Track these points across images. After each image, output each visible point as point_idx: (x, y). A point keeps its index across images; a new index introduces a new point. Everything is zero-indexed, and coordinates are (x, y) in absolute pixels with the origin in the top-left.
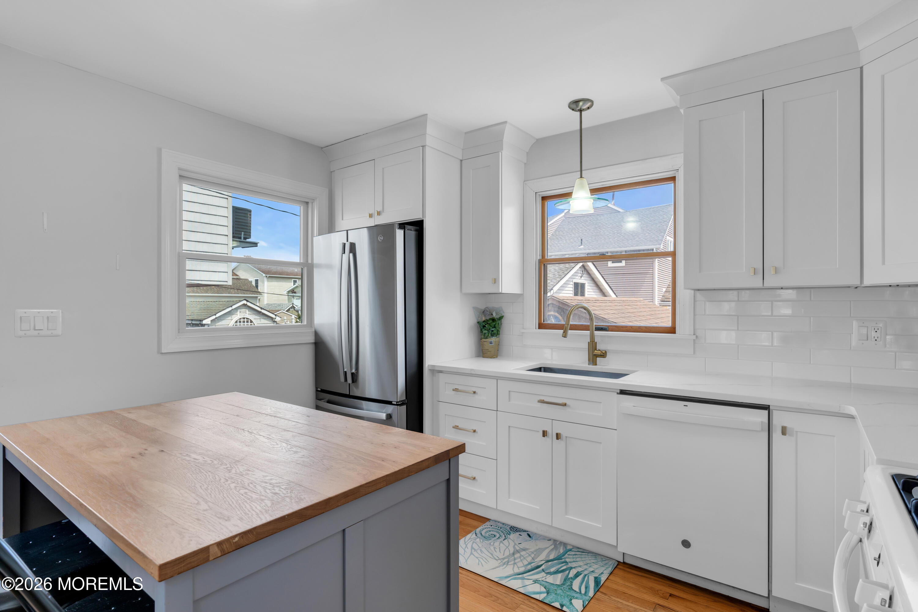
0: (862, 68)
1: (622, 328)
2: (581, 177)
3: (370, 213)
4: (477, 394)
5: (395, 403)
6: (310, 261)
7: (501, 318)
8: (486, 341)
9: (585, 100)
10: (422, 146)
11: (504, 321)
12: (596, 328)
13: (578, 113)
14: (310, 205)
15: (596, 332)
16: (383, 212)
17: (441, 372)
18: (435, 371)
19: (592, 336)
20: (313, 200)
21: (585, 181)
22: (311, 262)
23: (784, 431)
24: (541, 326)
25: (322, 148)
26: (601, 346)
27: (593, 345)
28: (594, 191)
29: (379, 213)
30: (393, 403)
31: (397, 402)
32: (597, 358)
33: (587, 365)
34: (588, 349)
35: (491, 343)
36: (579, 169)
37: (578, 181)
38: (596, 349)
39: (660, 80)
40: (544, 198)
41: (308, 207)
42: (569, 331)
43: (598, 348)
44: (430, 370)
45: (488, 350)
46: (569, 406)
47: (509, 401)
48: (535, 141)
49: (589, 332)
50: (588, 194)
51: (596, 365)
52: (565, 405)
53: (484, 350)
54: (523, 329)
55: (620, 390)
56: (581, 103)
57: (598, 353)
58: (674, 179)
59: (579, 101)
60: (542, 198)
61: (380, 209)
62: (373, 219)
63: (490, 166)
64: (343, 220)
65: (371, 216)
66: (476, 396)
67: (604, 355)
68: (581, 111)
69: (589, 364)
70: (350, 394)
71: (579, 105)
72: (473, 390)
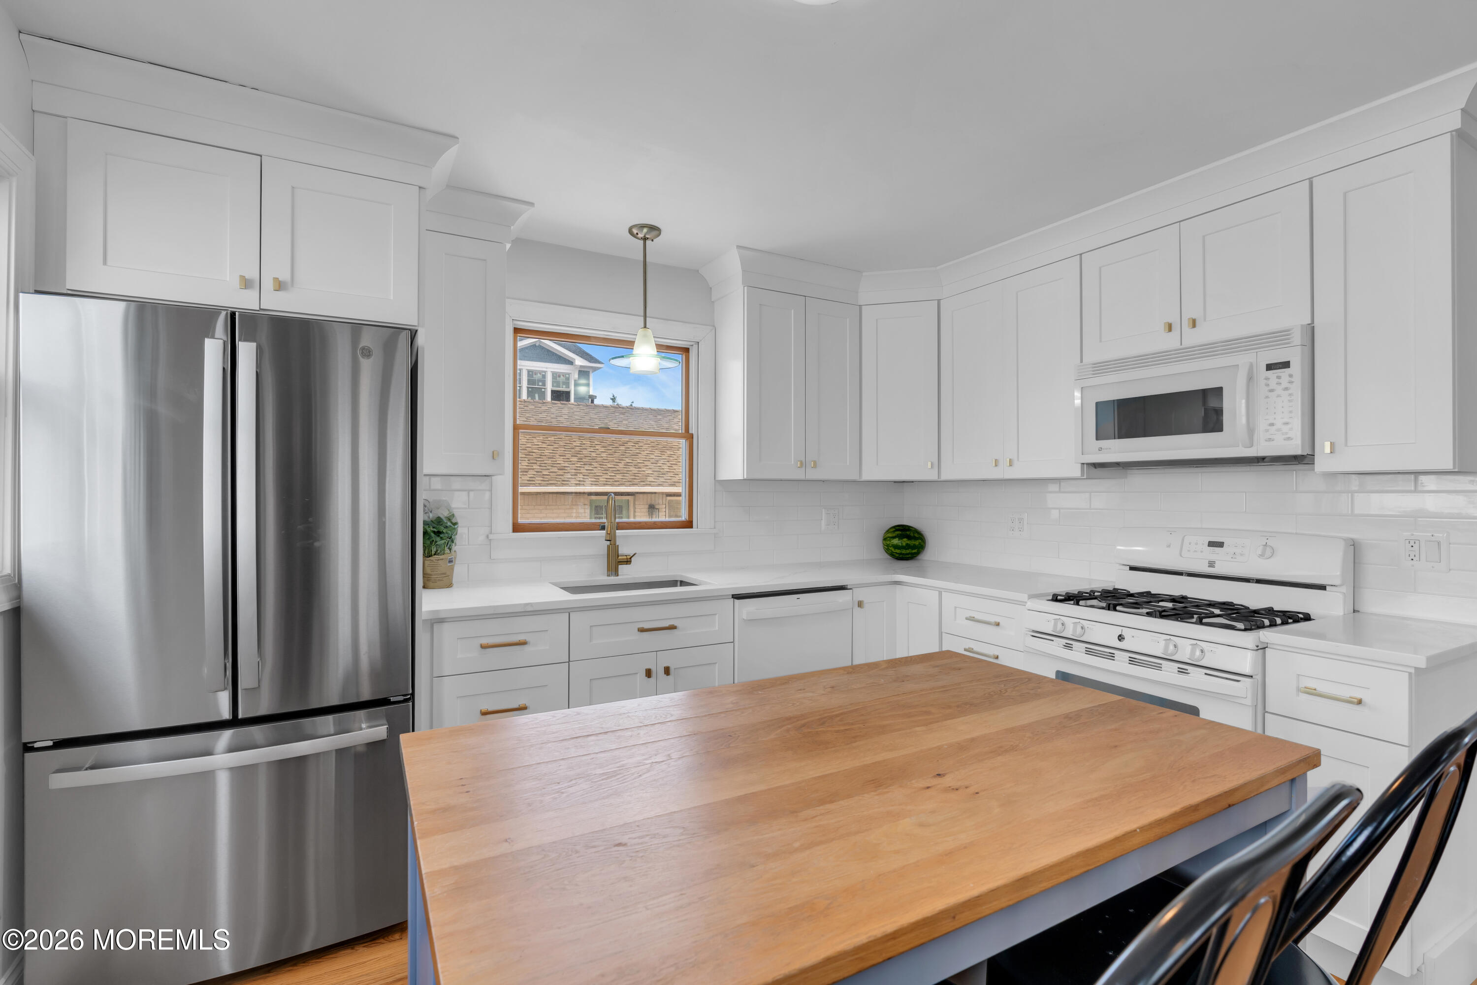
0: (860, 307)
1: (634, 525)
2: (645, 327)
3: (245, 277)
4: (530, 643)
5: (400, 698)
8: (442, 559)
9: (650, 227)
10: (420, 188)
13: (642, 242)
16: (292, 286)
19: (613, 538)
21: (649, 332)
23: (861, 604)
24: (517, 528)
25: (21, 33)
27: (612, 550)
28: (661, 347)
29: (280, 285)
30: (393, 699)
32: (619, 566)
33: (606, 579)
34: (606, 557)
35: (451, 561)
36: (642, 314)
37: (641, 332)
38: (618, 555)
39: (735, 246)
40: (516, 331)
45: (444, 574)
46: (678, 628)
50: (654, 351)
51: (617, 576)
52: (673, 627)
53: (435, 574)
54: (491, 533)
55: (732, 595)
56: (645, 230)
57: (621, 559)
58: (686, 350)
59: (642, 226)
60: (514, 328)
61: (285, 276)
62: (253, 294)
63: (485, 260)
64: (105, 262)
65: (246, 284)
66: (526, 647)
67: (628, 561)
68: (645, 239)
69: (608, 575)
70: (240, 716)
71: (642, 231)
72: (521, 638)
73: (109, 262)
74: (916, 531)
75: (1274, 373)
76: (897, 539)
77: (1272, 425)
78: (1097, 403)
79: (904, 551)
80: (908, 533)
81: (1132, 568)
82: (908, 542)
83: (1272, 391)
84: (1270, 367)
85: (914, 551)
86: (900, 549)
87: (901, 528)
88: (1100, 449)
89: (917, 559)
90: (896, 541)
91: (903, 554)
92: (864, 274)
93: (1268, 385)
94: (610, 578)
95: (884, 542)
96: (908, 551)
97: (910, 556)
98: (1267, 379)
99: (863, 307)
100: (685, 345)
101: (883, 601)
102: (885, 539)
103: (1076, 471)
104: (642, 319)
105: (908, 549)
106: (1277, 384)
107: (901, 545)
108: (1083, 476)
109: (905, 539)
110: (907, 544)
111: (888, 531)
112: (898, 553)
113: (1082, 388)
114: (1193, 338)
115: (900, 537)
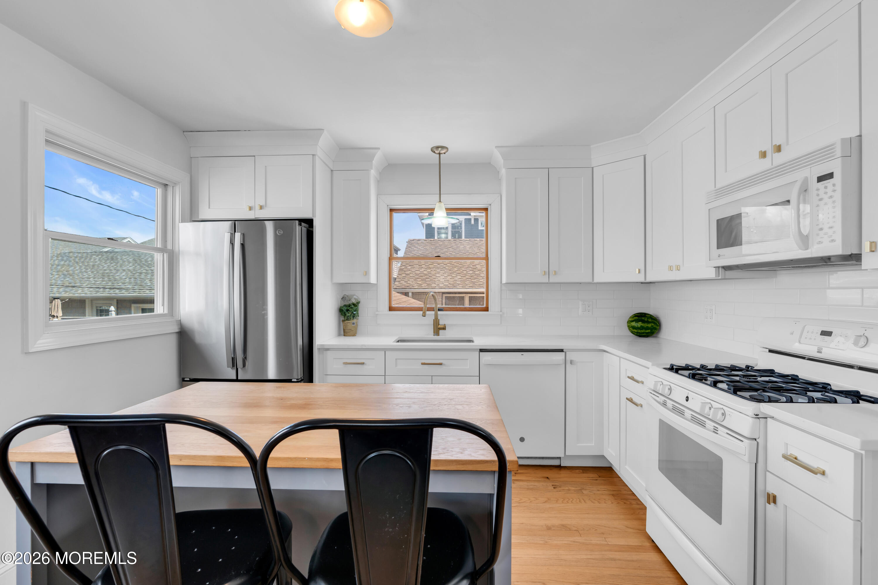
0: (593, 168)
1: (453, 309)
2: (440, 201)
3: (250, 206)
4: (366, 364)
5: (296, 380)
6: (169, 247)
7: (358, 303)
8: (350, 323)
9: (443, 147)
10: (313, 155)
11: (360, 306)
12: (439, 309)
13: (438, 155)
14: (170, 189)
15: (438, 312)
16: (266, 207)
17: (328, 349)
18: (325, 349)
19: (436, 316)
20: (175, 184)
21: (442, 204)
22: (171, 249)
23: (571, 362)
24: (391, 309)
25: (184, 132)
26: (442, 322)
27: (436, 322)
29: (261, 207)
30: (293, 380)
31: (297, 379)
32: (440, 330)
33: (433, 336)
34: (433, 325)
35: (353, 324)
36: (438, 193)
37: (437, 204)
38: (439, 325)
39: (495, 147)
40: (391, 210)
41: (166, 190)
42: (427, 312)
43: (440, 323)
44: (318, 349)
45: (351, 329)
46: (444, 365)
47: (396, 366)
48: (388, 165)
49: (434, 312)
50: (445, 214)
51: (439, 335)
52: (441, 364)
53: (347, 330)
54: (377, 311)
55: (480, 349)
56: (440, 149)
57: (440, 327)
58: (486, 209)
59: (438, 147)
60: (390, 209)
61: (262, 203)
62: (252, 212)
63: (360, 180)
64: (209, 208)
65: (251, 208)
66: (364, 366)
67: (444, 328)
68: (440, 154)
69: (434, 335)
70: (239, 379)
71: (438, 150)
72: (362, 361)
73: (210, 208)
74: (651, 317)
75: (822, 184)
76: (635, 322)
77: (821, 229)
78: (718, 221)
79: (639, 331)
80: (643, 318)
81: (771, 351)
82: (643, 325)
83: (821, 200)
84: (820, 179)
85: (647, 331)
86: (637, 329)
87: (639, 315)
88: (719, 256)
89: (656, 337)
90: (634, 324)
91: (639, 333)
92: (592, 146)
93: (819, 195)
94: (434, 336)
95: (629, 324)
96: (643, 331)
97: (645, 334)
98: (818, 190)
99: (594, 168)
100: (485, 206)
101: (593, 362)
102: (628, 322)
103: (711, 274)
104: (438, 195)
105: (642, 329)
106: (824, 193)
107: (637, 326)
108: (719, 277)
109: (640, 323)
110: (641, 326)
111: (630, 317)
112: (635, 332)
113: (709, 209)
114: (779, 159)
115: (637, 321)
